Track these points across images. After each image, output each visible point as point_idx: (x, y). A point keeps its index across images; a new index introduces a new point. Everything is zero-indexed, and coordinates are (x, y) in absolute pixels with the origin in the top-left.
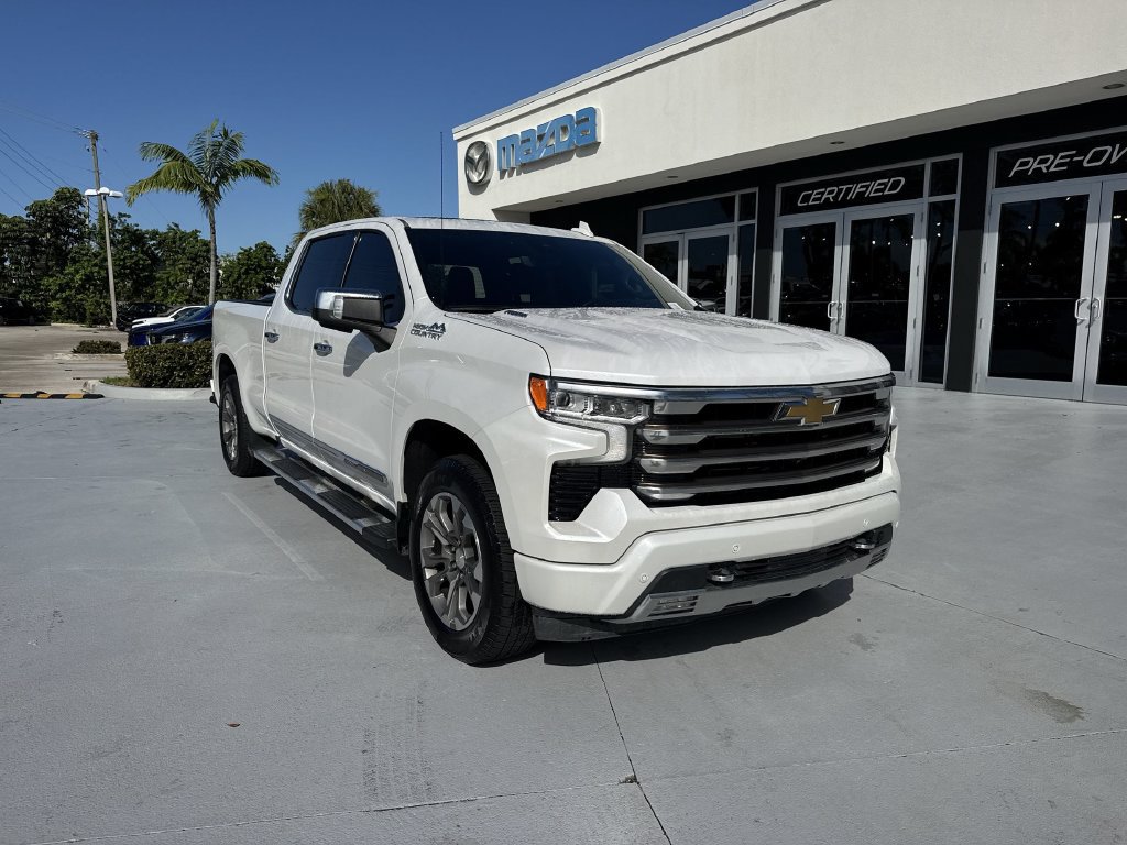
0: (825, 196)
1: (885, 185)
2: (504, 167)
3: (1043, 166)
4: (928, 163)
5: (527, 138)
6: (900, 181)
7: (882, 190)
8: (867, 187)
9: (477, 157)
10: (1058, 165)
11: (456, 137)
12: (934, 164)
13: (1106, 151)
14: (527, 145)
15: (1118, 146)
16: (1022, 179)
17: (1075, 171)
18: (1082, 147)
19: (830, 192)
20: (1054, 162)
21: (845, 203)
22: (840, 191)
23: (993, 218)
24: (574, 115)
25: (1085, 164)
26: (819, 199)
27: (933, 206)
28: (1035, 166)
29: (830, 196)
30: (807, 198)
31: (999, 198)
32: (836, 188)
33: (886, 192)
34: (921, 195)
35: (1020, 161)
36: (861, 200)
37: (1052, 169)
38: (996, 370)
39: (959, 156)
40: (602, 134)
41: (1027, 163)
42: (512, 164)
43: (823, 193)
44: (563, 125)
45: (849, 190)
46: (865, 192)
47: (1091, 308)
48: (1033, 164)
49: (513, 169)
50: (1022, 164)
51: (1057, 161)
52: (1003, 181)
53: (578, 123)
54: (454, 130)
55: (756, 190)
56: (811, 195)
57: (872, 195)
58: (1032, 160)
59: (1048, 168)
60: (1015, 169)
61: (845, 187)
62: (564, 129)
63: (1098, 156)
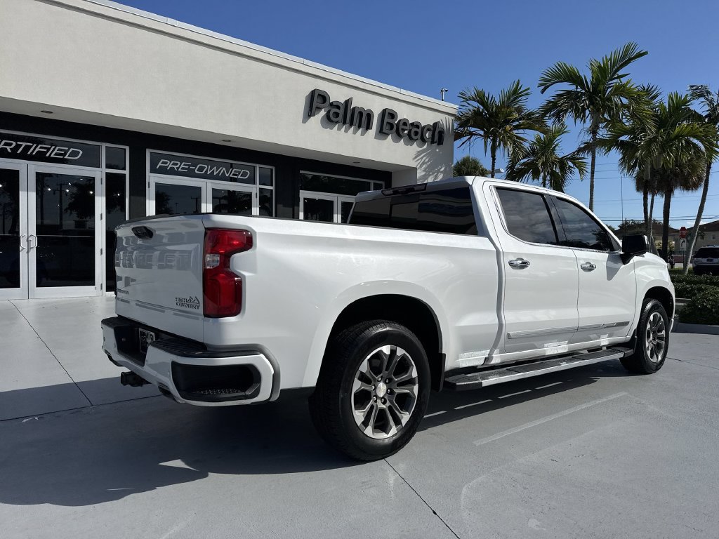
1: (66, 151)
3: (175, 167)
4: (102, 146)
6: (79, 153)
7: (63, 155)
8: (49, 149)
10: (183, 168)
12: (108, 148)
13: (205, 167)
15: (209, 166)
16: (164, 171)
18: (194, 162)
20: (182, 166)
21: (25, 156)
22: (18, 146)
23: (151, 191)
25: (196, 171)
27: (109, 175)
28: (170, 166)
29: (7, 147)
31: (152, 179)
32: (14, 144)
33: (66, 157)
34: (100, 166)
35: (162, 160)
36: (41, 157)
37: (180, 170)
39: (126, 148)
41: (166, 163)
45: (27, 148)
46: (46, 153)
48: (170, 165)
50: (163, 163)
52: (154, 170)
57: (52, 156)
59: (177, 168)
60: (160, 164)
61: (24, 144)
63: (201, 169)
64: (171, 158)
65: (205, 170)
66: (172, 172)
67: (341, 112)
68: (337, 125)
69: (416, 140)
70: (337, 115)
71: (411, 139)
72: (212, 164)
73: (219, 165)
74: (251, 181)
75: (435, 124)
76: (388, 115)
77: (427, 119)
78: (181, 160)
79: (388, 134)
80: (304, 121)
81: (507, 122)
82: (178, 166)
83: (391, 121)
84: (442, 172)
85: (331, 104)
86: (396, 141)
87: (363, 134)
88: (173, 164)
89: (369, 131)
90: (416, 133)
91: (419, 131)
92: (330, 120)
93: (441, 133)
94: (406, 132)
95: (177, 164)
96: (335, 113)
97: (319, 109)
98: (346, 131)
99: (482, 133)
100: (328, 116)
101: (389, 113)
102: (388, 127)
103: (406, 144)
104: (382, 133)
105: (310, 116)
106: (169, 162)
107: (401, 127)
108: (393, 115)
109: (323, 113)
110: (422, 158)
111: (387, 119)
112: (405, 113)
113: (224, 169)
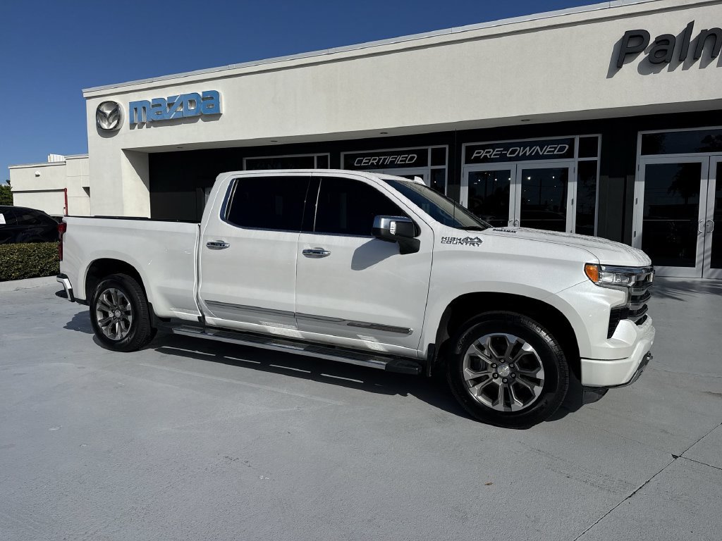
0: (371, 162)
1: (407, 158)
2: (136, 121)
3: (488, 155)
4: (430, 148)
5: (158, 103)
7: (405, 161)
8: (396, 158)
9: (108, 112)
10: (495, 155)
11: (85, 95)
12: (432, 149)
13: (517, 150)
14: (158, 109)
15: (522, 148)
16: (478, 160)
17: (503, 158)
18: (506, 147)
19: (374, 160)
20: (493, 153)
21: (383, 166)
23: (465, 179)
24: (201, 94)
25: (508, 155)
26: (368, 163)
27: (433, 171)
28: (484, 155)
29: (374, 162)
30: (360, 162)
31: (466, 169)
34: (426, 165)
35: (477, 151)
37: (492, 157)
39: (447, 147)
40: (223, 109)
41: (480, 152)
42: (144, 120)
43: (369, 160)
44: (192, 98)
45: (385, 159)
48: (483, 153)
49: (143, 123)
50: (478, 153)
51: (494, 153)
52: (468, 161)
53: (203, 99)
54: (83, 90)
55: (328, 154)
56: (362, 160)
58: (482, 151)
59: (490, 156)
60: (475, 155)
62: (191, 102)
63: (513, 152)
64: (483, 147)
65: (517, 153)
66: (485, 160)
68: (668, 66)
70: (664, 52)
72: (524, 145)
73: (531, 145)
74: (570, 155)
78: (493, 147)
92: (652, 63)
96: (660, 51)
98: (686, 69)
100: (650, 58)
109: (642, 56)
113: (538, 147)
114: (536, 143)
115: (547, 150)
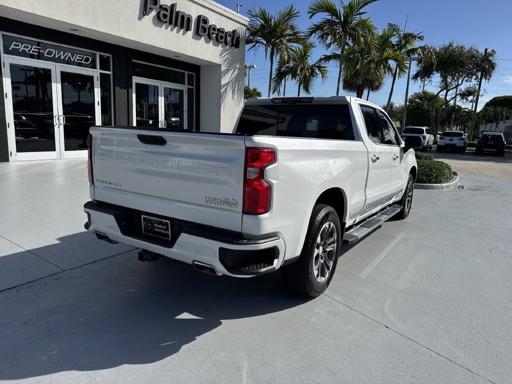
3: (27, 50)
13: (53, 52)
15: (57, 51)
16: (17, 53)
17: (41, 57)
18: (43, 47)
20: (31, 49)
23: (6, 70)
25: (46, 55)
28: (22, 48)
31: (7, 60)
35: (15, 43)
37: (31, 52)
38: (20, 149)
41: (18, 46)
47: (59, 119)
48: (21, 48)
50: (15, 45)
51: (33, 49)
59: (29, 51)
60: (12, 47)
63: (50, 53)
64: (22, 41)
65: (53, 55)
66: (24, 54)
67: (168, 14)
68: (165, 25)
69: (221, 42)
70: (165, 16)
71: (218, 41)
72: (59, 49)
73: (65, 50)
74: (93, 66)
75: (234, 31)
76: (202, 20)
77: (229, 27)
78: (32, 43)
79: (201, 36)
80: (140, 18)
81: (282, 36)
82: (29, 49)
83: (204, 25)
84: (237, 68)
85: (161, 7)
86: (207, 42)
87: (184, 34)
88: (25, 47)
89: (189, 32)
90: (222, 37)
91: (224, 35)
92: (159, 20)
93: (238, 39)
94: (214, 35)
95: (28, 47)
96: (164, 14)
97: (151, 9)
98: (172, 30)
99: (265, 42)
100: (158, 16)
101: (203, 19)
102: (203, 30)
103: (214, 45)
104: (197, 34)
105: (144, 15)
106: (20, 45)
107: (211, 31)
108: (206, 21)
109: (154, 13)
110: (225, 56)
111: (201, 24)
112: (214, 20)
113: (70, 54)
114: (69, 50)
115: (77, 58)
